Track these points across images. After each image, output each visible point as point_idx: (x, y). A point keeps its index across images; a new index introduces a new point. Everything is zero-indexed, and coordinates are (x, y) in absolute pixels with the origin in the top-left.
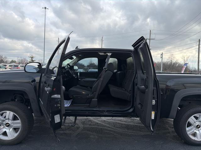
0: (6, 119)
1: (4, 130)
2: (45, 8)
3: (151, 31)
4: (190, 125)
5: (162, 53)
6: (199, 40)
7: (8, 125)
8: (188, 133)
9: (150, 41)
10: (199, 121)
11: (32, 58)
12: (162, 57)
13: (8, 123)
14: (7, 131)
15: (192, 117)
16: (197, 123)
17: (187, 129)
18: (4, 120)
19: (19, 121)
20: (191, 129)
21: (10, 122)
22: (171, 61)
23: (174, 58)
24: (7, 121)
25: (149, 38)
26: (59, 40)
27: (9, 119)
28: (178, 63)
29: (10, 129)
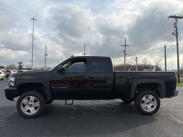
0: (30, 102)
1: (28, 108)
2: (34, 19)
3: (126, 38)
4: (143, 102)
5: (137, 57)
6: (165, 46)
7: (31, 105)
8: (142, 107)
9: (125, 47)
10: (149, 100)
11: (20, 63)
12: (136, 61)
13: (31, 104)
14: (31, 109)
15: (144, 97)
16: (148, 101)
17: (142, 105)
18: (28, 102)
19: (38, 102)
20: (144, 105)
21: (32, 103)
22: (145, 64)
23: (147, 61)
24: (30, 103)
25: (125, 45)
26: (46, 47)
27: (31, 101)
28: (151, 65)
29: (32, 108)
